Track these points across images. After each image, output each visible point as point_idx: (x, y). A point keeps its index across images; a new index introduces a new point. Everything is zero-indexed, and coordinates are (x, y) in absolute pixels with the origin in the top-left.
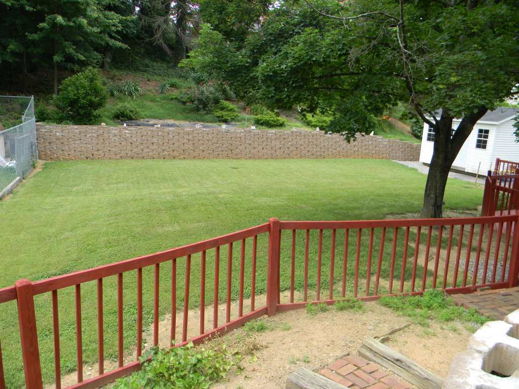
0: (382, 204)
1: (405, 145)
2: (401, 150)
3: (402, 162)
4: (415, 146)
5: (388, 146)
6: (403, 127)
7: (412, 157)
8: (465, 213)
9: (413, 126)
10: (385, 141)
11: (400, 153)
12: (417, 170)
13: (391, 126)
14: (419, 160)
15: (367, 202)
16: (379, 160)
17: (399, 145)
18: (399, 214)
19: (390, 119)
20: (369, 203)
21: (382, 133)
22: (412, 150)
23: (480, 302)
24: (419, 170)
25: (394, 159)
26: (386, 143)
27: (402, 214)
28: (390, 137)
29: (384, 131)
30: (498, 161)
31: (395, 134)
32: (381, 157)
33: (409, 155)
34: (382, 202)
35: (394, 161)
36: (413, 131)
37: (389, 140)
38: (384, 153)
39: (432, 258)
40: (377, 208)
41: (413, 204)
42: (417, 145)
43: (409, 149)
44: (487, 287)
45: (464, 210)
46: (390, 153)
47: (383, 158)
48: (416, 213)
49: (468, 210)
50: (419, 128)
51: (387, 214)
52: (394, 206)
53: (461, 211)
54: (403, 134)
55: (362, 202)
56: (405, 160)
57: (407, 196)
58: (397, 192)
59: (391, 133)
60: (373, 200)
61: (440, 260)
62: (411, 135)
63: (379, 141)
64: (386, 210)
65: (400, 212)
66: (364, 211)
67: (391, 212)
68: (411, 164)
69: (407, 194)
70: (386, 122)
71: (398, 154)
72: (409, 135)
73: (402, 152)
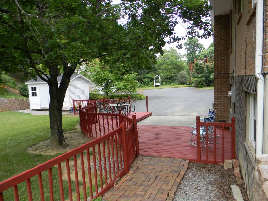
0: (19, 141)
1: (19, 101)
2: (17, 104)
3: (19, 111)
4: (25, 100)
5: (8, 103)
6: (14, 91)
7: (25, 107)
8: (72, 132)
9: (20, 90)
10: (6, 100)
11: (17, 106)
12: (30, 114)
13: (7, 91)
14: (29, 108)
15: (7, 143)
16: (4, 112)
17: (15, 101)
18: (35, 145)
19: (5, 87)
20: (10, 143)
21: (2, 95)
22: (24, 103)
23: (124, 193)
24: (32, 114)
25: (14, 110)
26: (6, 101)
27: (36, 144)
28: (8, 98)
29: (3, 95)
30: (74, 101)
31: (11, 95)
32: (5, 110)
33: (23, 106)
34: (19, 140)
35: (14, 111)
36: (21, 92)
37: (8, 99)
38: (6, 107)
39: (73, 170)
40: (18, 145)
41: (40, 135)
42: (26, 100)
43: (22, 103)
44: (118, 179)
45: (70, 131)
46: (11, 107)
47: (6, 111)
48: (45, 140)
49: (72, 130)
50: (24, 91)
51: (27, 147)
52: (28, 140)
53: (69, 132)
54: (15, 95)
55: (3, 144)
56: (21, 110)
57: (34, 131)
58: (26, 130)
59: (8, 95)
60: (11, 140)
61: (78, 170)
62: (20, 95)
63: (2, 101)
64: (24, 145)
65: (35, 143)
66: (8, 151)
67: (28, 145)
68: (26, 111)
69: (33, 130)
70: (3, 89)
71: (16, 107)
72: (19, 95)
73: (18, 105)
